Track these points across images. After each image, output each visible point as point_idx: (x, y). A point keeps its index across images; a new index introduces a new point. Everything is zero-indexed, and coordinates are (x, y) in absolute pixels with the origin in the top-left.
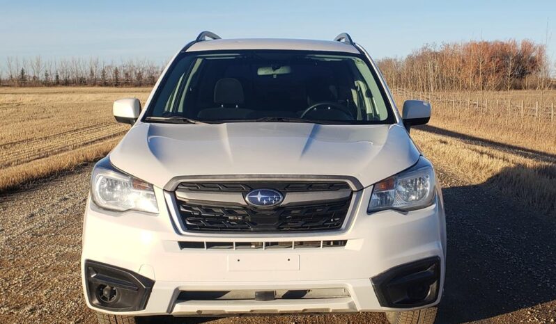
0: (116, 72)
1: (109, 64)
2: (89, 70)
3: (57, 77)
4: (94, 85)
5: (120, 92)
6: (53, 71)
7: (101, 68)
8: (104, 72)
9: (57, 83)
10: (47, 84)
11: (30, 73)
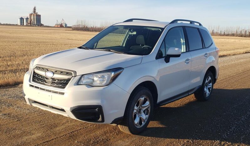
0: (246, 32)
1: (244, 29)
2: (236, 31)
3: (224, 33)
4: (237, 36)
5: (246, 39)
6: (223, 31)
7: (240, 30)
8: (241, 31)
9: (224, 35)
10: (220, 35)
11: (215, 31)
